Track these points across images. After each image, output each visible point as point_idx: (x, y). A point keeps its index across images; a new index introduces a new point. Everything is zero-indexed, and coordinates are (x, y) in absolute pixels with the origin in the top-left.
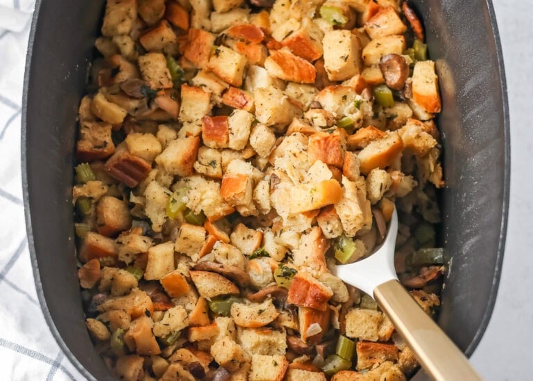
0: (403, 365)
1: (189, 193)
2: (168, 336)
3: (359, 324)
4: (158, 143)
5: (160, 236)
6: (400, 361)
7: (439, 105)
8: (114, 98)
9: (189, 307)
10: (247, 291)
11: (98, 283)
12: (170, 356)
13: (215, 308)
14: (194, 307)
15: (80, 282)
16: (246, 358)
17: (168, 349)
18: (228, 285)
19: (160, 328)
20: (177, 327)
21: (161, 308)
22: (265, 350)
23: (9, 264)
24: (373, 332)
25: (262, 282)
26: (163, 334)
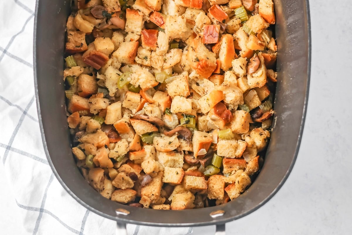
0: (249, 171)
1: (131, 75)
2: (117, 158)
3: (224, 150)
4: (112, 44)
5: (114, 99)
6: (247, 169)
7: (274, 20)
8: (87, 17)
9: (129, 140)
10: (163, 129)
11: (78, 126)
12: (119, 168)
13: (144, 140)
14: (133, 140)
15: (68, 124)
16: (161, 169)
17: (118, 164)
18: (152, 127)
19: (113, 153)
20: (123, 153)
21: (114, 142)
22: (172, 164)
23: (29, 104)
24: (232, 154)
25: (172, 125)
26: (115, 157)
